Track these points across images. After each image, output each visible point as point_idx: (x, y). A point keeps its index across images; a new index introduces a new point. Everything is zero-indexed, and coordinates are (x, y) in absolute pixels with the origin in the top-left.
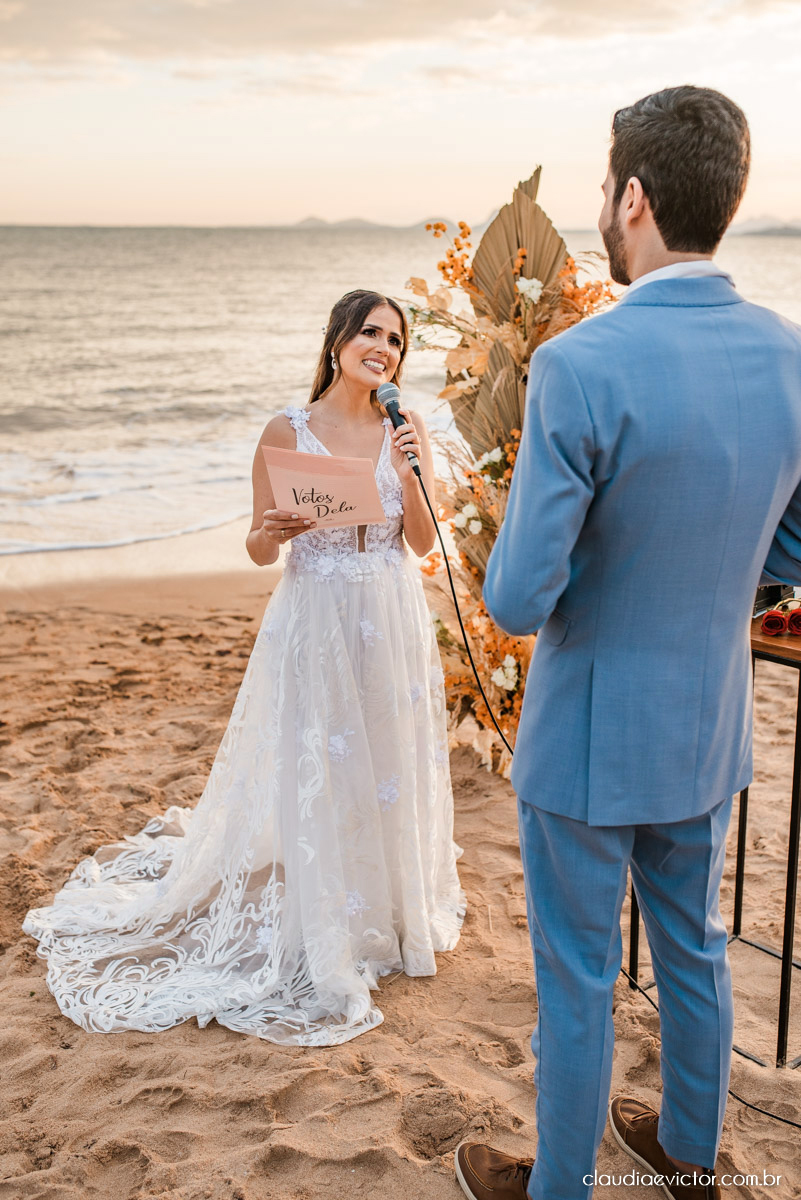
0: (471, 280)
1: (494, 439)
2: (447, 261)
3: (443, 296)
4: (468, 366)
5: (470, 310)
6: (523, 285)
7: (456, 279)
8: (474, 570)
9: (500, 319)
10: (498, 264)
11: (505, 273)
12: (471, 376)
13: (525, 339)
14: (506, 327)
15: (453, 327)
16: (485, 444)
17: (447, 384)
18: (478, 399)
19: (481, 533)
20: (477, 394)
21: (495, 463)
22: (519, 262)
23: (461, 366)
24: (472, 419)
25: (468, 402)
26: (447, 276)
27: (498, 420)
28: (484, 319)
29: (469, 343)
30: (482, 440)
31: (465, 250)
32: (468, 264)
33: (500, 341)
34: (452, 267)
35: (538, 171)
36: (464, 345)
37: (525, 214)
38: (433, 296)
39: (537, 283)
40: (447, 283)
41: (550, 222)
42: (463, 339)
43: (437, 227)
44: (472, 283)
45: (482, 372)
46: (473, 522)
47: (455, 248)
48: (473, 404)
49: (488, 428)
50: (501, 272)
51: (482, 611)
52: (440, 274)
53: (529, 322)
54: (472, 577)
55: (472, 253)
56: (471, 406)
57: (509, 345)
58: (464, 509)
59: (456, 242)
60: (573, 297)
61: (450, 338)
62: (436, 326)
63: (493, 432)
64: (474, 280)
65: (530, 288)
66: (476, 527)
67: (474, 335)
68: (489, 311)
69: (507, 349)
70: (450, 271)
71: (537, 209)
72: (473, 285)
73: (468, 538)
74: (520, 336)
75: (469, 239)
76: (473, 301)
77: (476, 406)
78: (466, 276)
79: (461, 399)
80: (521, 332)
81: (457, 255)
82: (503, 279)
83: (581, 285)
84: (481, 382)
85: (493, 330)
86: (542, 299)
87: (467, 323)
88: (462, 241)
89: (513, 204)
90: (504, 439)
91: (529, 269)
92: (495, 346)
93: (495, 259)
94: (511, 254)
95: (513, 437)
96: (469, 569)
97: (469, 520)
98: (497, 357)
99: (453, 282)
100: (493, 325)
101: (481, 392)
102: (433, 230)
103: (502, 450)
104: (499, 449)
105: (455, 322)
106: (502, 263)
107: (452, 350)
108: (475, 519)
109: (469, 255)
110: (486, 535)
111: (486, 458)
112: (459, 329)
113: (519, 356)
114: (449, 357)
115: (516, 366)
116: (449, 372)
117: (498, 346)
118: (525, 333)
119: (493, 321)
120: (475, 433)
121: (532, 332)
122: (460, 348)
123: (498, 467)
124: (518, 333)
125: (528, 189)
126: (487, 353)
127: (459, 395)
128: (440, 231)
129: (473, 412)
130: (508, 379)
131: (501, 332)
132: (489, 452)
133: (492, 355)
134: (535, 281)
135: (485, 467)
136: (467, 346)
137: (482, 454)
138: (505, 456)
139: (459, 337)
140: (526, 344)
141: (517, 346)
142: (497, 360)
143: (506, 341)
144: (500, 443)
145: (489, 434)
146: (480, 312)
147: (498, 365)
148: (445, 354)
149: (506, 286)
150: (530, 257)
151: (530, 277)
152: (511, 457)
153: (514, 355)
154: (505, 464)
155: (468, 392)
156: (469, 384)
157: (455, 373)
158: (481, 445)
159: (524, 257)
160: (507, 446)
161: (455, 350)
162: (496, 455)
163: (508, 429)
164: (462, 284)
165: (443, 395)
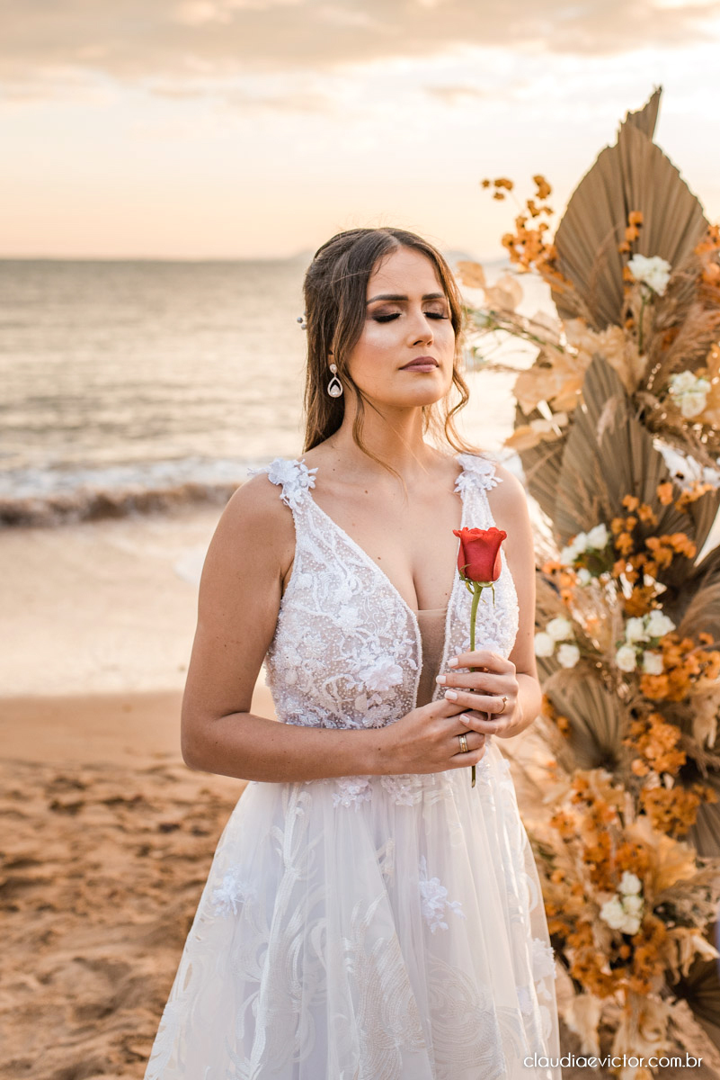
0: (551, 262)
1: (593, 512)
2: (513, 230)
3: (508, 288)
4: (549, 396)
5: (550, 310)
6: (640, 267)
7: (530, 260)
8: (562, 722)
9: (599, 324)
10: (593, 239)
11: (605, 253)
12: (553, 412)
13: (641, 353)
14: (612, 331)
15: (525, 335)
16: (580, 519)
17: (516, 425)
18: (567, 450)
19: (577, 665)
20: (564, 440)
21: (597, 551)
22: (631, 233)
23: (539, 397)
24: (555, 481)
25: (549, 455)
26: (516, 256)
27: (599, 480)
28: (575, 324)
29: (552, 360)
30: (575, 514)
32: (548, 239)
33: (602, 356)
34: (524, 243)
35: (656, 95)
36: (543, 364)
37: (639, 160)
38: (493, 289)
39: (660, 263)
40: (519, 267)
41: (677, 172)
42: (542, 355)
43: (499, 183)
44: (554, 265)
45: (572, 405)
46: (564, 648)
47: (528, 214)
48: (558, 457)
49: (584, 494)
50: (599, 251)
51: (580, 795)
52: (505, 253)
53: (647, 328)
54: (558, 734)
55: (554, 222)
56: (555, 462)
57: (617, 363)
58: (551, 627)
59: (530, 205)
61: (523, 354)
62: (499, 333)
63: (591, 500)
64: (557, 264)
65: (651, 271)
66: (569, 656)
67: (560, 349)
68: (583, 310)
69: (613, 370)
70: (520, 249)
71: (656, 151)
72: (556, 270)
73: (556, 675)
74: (633, 348)
75: (549, 202)
76: (556, 296)
77: (564, 461)
78: (546, 256)
79: (537, 449)
80: (635, 342)
81: (532, 225)
82: (604, 260)
84: (571, 422)
85: (590, 339)
86: (670, 288)
87: (547, 329)
88: (539, 204)
89: (618, 145)
90: (608, 512)
91: (645, 244)
92: (593, 364)
93: (590, 230)
94: (614, 222)
95: (625, 508)
96: (554, 720)
97: (558, 644)
98: (598, 378)
99: (526, 265)
100: (590, 332)
101: (571, 439)
102: (492, 190)
103: (608, 529)
104: (602, 528)
105: (526, 326)
106: (601, 237)
107: (523, 372)
108: (568, 642)
109: (550, 226)
110: (584, 669)
111: (581, 543)
112: (534, 338)
113: (632, 376)
114: (519, 382)
115: (626, 395)
116: (519, 407)
117: (599, 366)
118: (641, 342)
119: (588, 325)
120: (564, 502)
121: (655, 341)
122: (537, 369)
123: (601, 556)
124: (630, 343)
125: (642, 122)
126: (580, 375)
127: (535, 442)
128: (502, 190)
129: (558, 471)
130: (617, 417)
131: (603, 342)
132: (587, 531)
133: (588, 380)
134: (657, 259)
135: (580, 558)
136: (549, 366)
137: (574, 536)
138: (613, 539)
139: (534, 351)
140: (644, 360)
141: (628, 362)
142: (597, 387)
143: (611, 355)
144: (603, 518)
145: (586, 504)
146: (567, 312)
147: (600, 398)
148: (513, 377)
149: (607, 273)
150: (648, 226)
151: (650, 255)
152: (625, 542)
153: (625, 379)
154: (613, 553)
155: (549, 438)
156: (550, 425)
157: (527, 410)
158: (572, 521)
159: (638, 225)
160: (617, 523)
161: (528, 372)
162: (597, 538)
163: (616, 495)
164: (539, 268)
165: (509, 443)
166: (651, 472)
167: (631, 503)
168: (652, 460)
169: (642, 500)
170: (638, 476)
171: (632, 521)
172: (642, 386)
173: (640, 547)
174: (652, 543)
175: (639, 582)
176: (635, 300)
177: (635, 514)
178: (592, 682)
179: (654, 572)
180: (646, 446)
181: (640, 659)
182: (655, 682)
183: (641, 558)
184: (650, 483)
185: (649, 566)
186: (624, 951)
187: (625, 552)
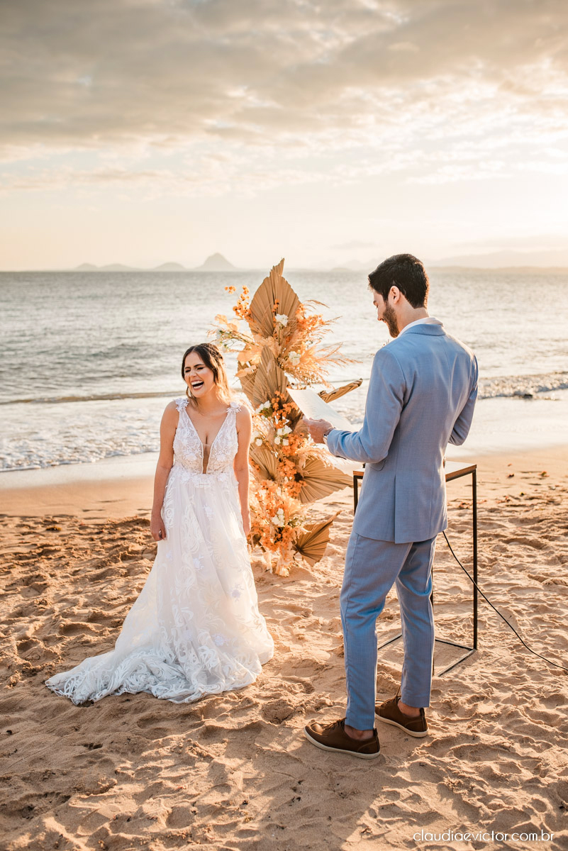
1: (266, 398)
2: (237, 305)
3: (235, 324)
4: (250, 360)
5: (249, 331)
6: (279, 318)
7: (242, 315)
8: (257, 467)
9: (266, 335)
10: (263, 308)
12: (251, 365)
13: (279, 345)
14: (270, 338)
15: (241, 340)
16: (261, 399)
17: (239, 370)
18: (256, 377)
19: (262, 446)
20: (255, 374)
21: (267, 409)
22: (276, 306)
23: (246, 360)
24: (252, 388)
25: (250, 379)
26: (238, 314)
27: (267, 386)
28: (257, 335)
29: (249, 348)
30: (259, 398)
31: (246, 301)
32: (248, 307)
33: (267, 346)
34: (240, 309)
35: (282, 261)
36: (247, 349)
37: (277, 281)
38: (230, 324)
39: (285, 316)
40: (239, 317)
41: (290, 286)
42: (247, 346)
43: (231, 288)
44: (250, 316)
45: (258, 362)
46: (258, 440)
47: (241, 299)
48: (253, 379)
49: (262, 391)
50: (265, 311)
52: (234, 313)
53: (281, 337)
54: (257, 471)
55: (250, 302)
56: (252, 381)
57: (272, 348)
59: (241, 296)
60: (303, 323)
61: (238, 346)
62: (233, 339)
63: (265, 393)
65: (282, 319)
67: (253, 344)
68: (260, 331)
69: (270, 351)
70: (239, 311)
71: (283, 279)
72: (251, 318)
75: (248, 295)
76: (250, 326)
77: (255, 380)
78: (247, 313)
79: (246, 377)
81: (243, 303)
82: (266, 314)
83: (307, 317)
84: (257, 368)
85: (264, 341)
86: (288, 324)
87: (248, 337)
88: (245, 296)
89: (270, 277)
90: (270, 396)
91: (279, 310)
92: (264, 349)
93: (262, 304)
94: (270, 302)
95: (276, 395)
98: (265, 353)
99: (241, 317)
100: (263, 338)
101: (257, 374)
103: (270, 402)
104: (268, 402)
105: (242, 337)
106: (266, 307)
107: (241, 352)
109: (247, 305)
110: (264, 447)
111: (262, 407)
112: (244, 341)
113: (277, 353)
114: (239, 355)
115: (275, 359)
116: (239, 363)
117: (266, 349)
118: (279, 342)
119: (262, 336)
120: (255, 394)
121: (284, 341)
122: (245, 350)
123: (268, 411)
124: (276, 342)
125: (278, 269)
126: (260, 352)
127: (246, 375)
128: (233, 291)
129: (253, 385)
130: (273, 367)
131: (267, 341)
132: (263, 403)
133: (262, 354)
134: (284, 315)
135: (261, 412)
137: (259, 405)
138: (272, 405)
139: (244, 344)
140: (280, 347)
141: (276, 348)
142: (265, 356)
143: (270, 346)
144: (269, 399)
145: (263, 394)
146: (255, 332)
147: (266, 359)
148: (238, 353)
149: (268, 318)
150: (280, 303)
151: (281, 314)
152: (276, 406)
153: (274, 353)
154: (272, 409)
155: (250, 373)
156: (250, 370)
157: (243, 364)
158: (258, 400)
159: (278, 304)
160: (273, 400)
161: (243, 351)
162: (267, 405)
163: (272, 391)
164: (245, 317)
165: (237, 375)
166: (284, 383)
167: (278, 393)
168: (284, 379)
169: (281, 392)
170: (279, 385)
171: (278, 399)
172: (280, 356)
173: (281, 407)
174: (284, 405)
175: (281, 419)
176: (277, 329)
177: (279, 397)
178: (266, 451)
179: (285, 415)
180: (282, 375)
181: (281, 441)
182: (286, 448)
183: (281, 411)
184: (283, 386)
185: (284, 413)
186: (279, 536)
187: (276, 409)
